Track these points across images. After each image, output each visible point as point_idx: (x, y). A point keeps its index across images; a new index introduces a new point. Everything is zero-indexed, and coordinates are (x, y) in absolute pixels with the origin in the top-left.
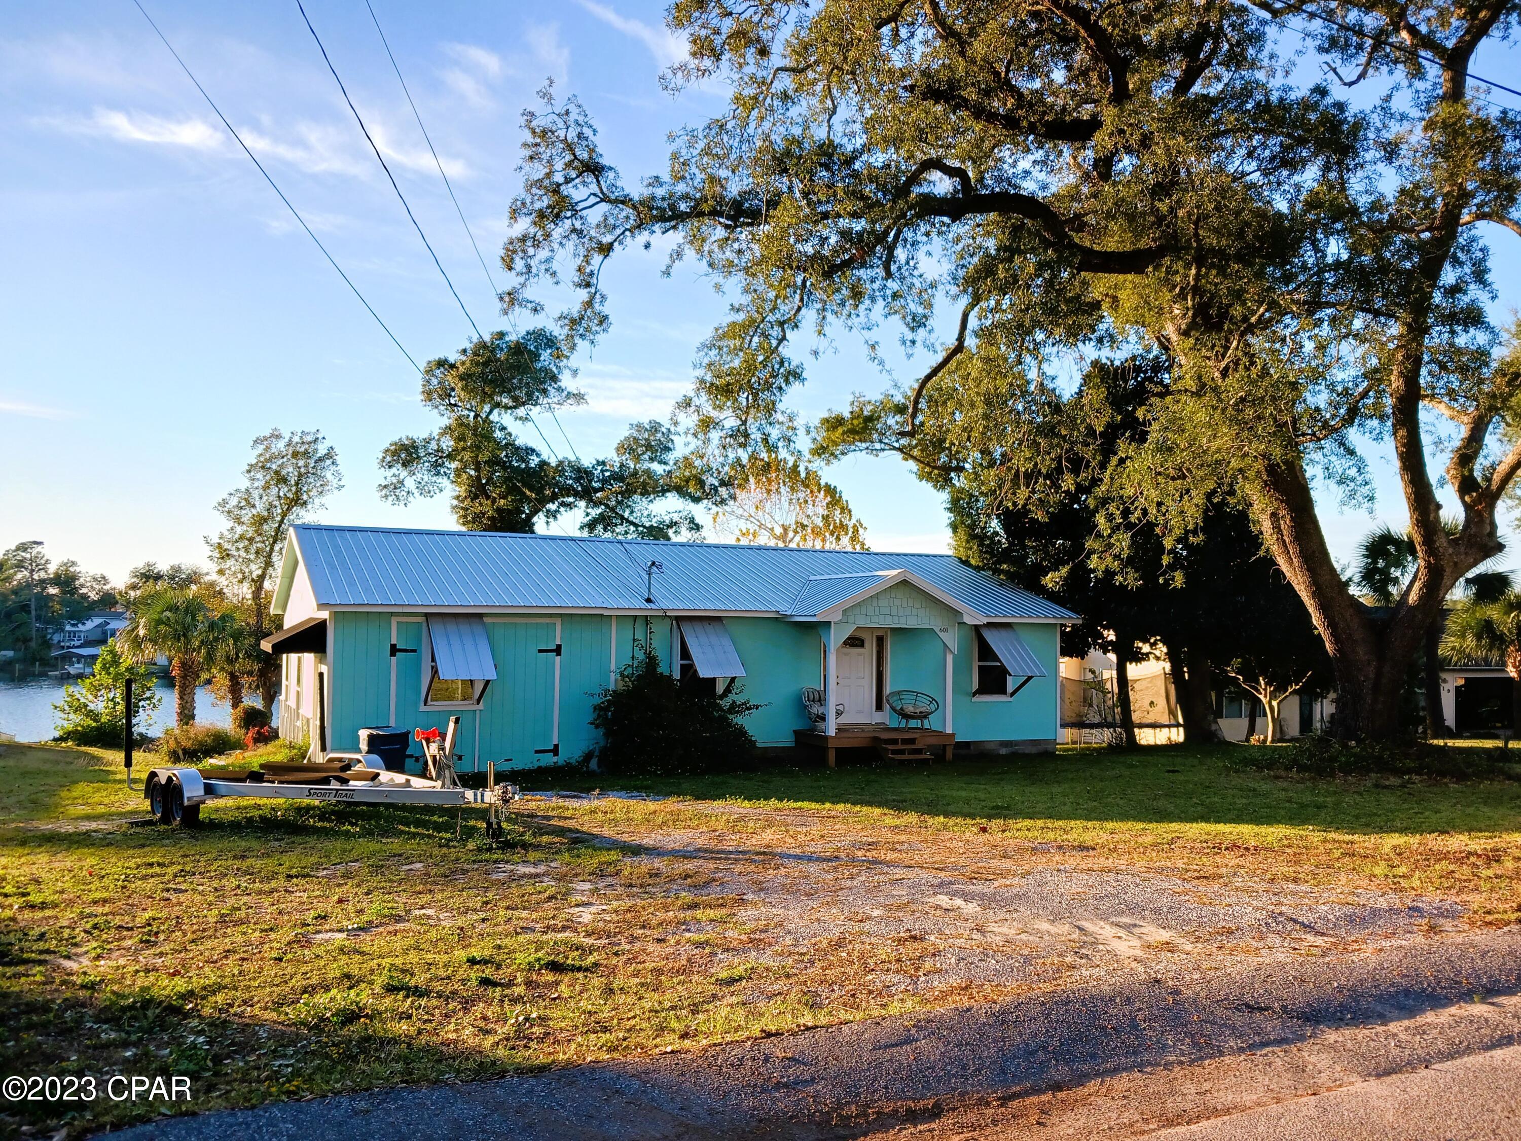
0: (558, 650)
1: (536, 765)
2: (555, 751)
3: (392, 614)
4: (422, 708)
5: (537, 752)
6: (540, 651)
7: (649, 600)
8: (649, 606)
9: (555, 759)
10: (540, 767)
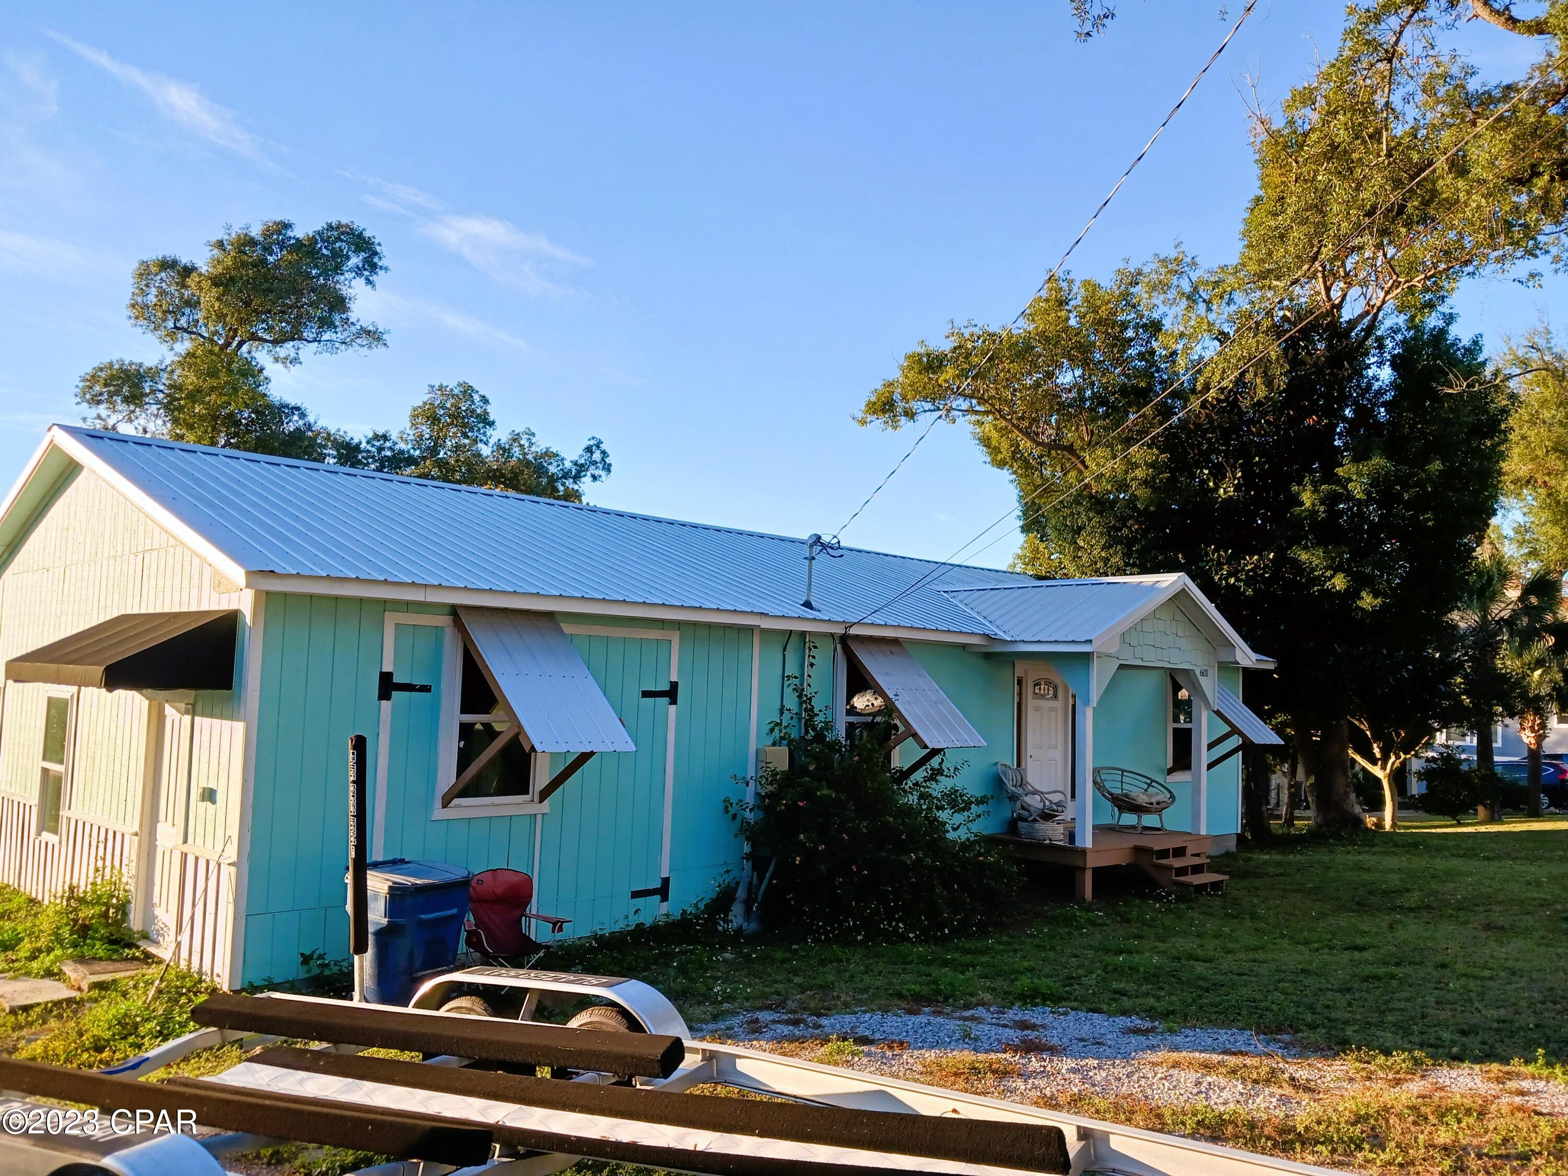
0: (672, 694)
1: (634, 921)
2: (663, 891)
3: (386, 605)
4: (439, 813)
5: (636, 895)
6: (646, 694)
7: (808, 605)
8: (810, 614)
9: (664, 908)
10: (639, 926)
